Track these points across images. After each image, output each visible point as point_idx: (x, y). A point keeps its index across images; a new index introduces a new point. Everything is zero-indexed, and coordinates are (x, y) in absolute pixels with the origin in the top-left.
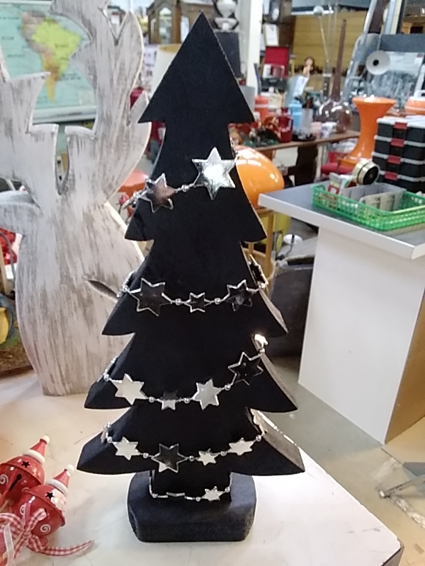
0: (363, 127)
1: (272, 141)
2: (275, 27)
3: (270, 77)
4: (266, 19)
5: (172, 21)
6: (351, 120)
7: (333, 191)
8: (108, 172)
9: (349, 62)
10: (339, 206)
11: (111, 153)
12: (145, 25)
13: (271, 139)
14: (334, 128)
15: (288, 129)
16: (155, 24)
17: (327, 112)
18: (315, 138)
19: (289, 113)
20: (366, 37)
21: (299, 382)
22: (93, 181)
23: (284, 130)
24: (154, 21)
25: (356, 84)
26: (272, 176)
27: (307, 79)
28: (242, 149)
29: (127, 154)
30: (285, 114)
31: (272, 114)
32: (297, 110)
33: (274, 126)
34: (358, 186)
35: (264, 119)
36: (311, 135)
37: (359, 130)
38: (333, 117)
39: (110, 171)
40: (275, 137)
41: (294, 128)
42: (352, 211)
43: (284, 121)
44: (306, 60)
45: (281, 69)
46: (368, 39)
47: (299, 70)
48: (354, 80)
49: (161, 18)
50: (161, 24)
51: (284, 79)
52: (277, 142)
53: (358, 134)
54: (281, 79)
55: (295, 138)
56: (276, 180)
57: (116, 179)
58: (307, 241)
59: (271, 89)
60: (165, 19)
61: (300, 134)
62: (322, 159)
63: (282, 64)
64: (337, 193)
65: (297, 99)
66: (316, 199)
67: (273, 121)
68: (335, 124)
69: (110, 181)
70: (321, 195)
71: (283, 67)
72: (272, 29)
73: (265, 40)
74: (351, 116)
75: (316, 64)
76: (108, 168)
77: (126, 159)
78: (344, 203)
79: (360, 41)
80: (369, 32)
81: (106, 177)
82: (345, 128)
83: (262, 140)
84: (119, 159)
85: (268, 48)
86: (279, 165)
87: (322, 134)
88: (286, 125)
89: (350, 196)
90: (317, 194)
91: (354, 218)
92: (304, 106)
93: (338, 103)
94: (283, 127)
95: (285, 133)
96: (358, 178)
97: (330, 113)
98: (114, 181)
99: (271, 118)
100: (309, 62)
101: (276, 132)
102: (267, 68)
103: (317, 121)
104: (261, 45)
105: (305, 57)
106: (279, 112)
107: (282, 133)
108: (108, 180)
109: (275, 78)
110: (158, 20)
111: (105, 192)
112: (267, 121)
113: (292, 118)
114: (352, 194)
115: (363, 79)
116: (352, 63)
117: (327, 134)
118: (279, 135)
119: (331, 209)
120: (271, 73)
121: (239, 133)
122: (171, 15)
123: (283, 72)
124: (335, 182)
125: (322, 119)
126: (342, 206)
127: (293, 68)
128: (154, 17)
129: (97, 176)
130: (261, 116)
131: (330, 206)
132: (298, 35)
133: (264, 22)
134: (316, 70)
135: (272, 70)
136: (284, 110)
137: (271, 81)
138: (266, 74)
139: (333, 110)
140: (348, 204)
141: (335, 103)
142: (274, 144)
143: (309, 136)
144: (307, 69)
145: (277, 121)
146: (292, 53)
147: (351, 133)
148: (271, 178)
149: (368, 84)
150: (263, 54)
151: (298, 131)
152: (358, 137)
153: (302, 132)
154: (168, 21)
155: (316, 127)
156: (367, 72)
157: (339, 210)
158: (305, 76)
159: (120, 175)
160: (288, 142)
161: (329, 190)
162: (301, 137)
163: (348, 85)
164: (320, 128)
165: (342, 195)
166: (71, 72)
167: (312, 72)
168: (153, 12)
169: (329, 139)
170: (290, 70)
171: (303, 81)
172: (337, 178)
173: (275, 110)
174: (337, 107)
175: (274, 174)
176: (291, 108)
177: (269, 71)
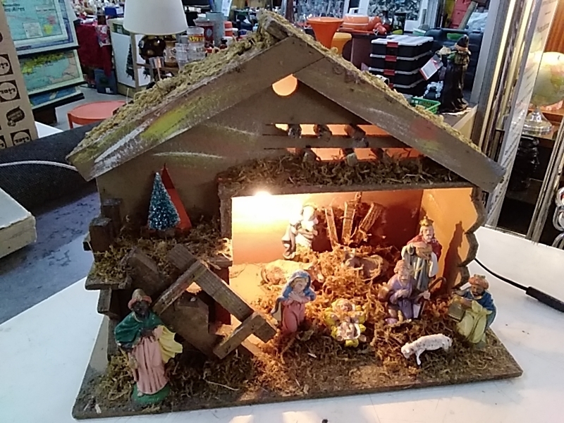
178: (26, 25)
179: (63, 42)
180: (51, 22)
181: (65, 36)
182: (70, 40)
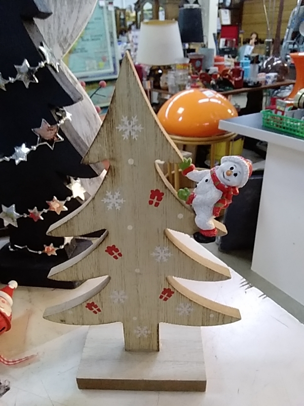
0: (298, 76)
1: (228, 88)
2: (228, 11)
3: (225, 47)
4: (221, 6)
5: (153, 14)
6: (289, 71)
7: (279, 114)
8: (62, 25)
9: (286, 30)
10: (285, 125)
11: (64, 4)
12: (133, 17)
13: (227, 86)
14: (275, 77)
15: (240, 78)
16: (140, 16)
17: (269, 66)
18: (261, 84)
19: (241, 66)
20: (299, 9)
21: (252, 269)
22: (48, 33)
23: (237, 79)
24: (139, 13)
25: (291, 46)
26: (229, 111)
27: (252, 48)
28: (205, 91)
29: (80, 7)
30: (238, 67)
31: (227, 68)
32: (246, 64)
33: (229, 76)
34: (299, 109)
35: (222, 71)
36: (258, 82)
37: (295, 79)
38: (274, 69)
39: (64, 23)
40: (230, 85)
41: (245, 78)
42: (295, 128)
43: (237, 72)
44: (252, 35)
45: (232, 41)
46: (301, 10)
47: (247, 42)
48: (290, 43)
49: (145, 12)
50: (145, 16)
51: (235, 49)
52: (231, 88)
53: (293, 81)
54: (233, 49)
55: (246, 84)
56: (232, 114)
57: (70, 31)
58: (255, 164)
59: (226, 56)
60: (147, 12)
61: (249, 82)
62: (266, 103)
63: (234, 38)
64: (283, 114)
65: (246, 56)
66: (265, 121)
67: (228, 73)
68: (276, 74)
69: (65, 34)
70: (269, 118)
71: (234, 40)
72: (226, 13)
73: (221, 21)
74: (289, 68)
75: (259, 37)
76: (62, 20)
77: (79, 12)
78: (288, 122)
79: (294, 12)
80: (302, 5)
81: (61, 30)
82: (283, 78)
83: (220, 88)
84: (72, 12)
85: (223, 26)
86: (234, 104)
87: (266, 82)
88: (239, 76)
89: (293, 117)
90: (266, 117)
91: (297, 134)
92: (252, 62)
93: (278, 59)
94: (236, 77)
95: (238, 81)
96: (298, 103)
97: (272, 66)
98: (69, 35)
99: (227, 71)
100: (254, 36)
101: (231, 81)
102: (222, 41)
103: (262, 72)
104: (218, 26)
105: (251, 33)
106: (233, 67)
107: (235, 81)
108: (63, 32)
109: (229, 48)
110: (142, 12)
111: (61, 45)
112: (224, 73)
113: (243, 70)
114: (295, 115)
115: (297, 42)
116: (287, 30)
117: (270, 82)
118: (233, 83)
119: (278, 128)
120: (226, 44)
121: (202, 82)
122: (152, 10)
123: (235, 43)
124: (281, 106)
125: (266, 71)
126: (287, 125)
127: (242, 40)
128: (139, 10)
129: (52, 29)
130: (219, 70)
131: (277, 126)
132: (246, 16)
133: (219, 8)
134: (259, 41)
135: (226, 42)
136: (237, 64)
137: (225, 50)
138: (222, 46)
139: (275, 64)
140: (292, 123)
141: (275, 59)
142: (229, 90)
143: (256, 83)
144: (253, 41)
145: (232, 73)
146: (241, 30)
147: (288, 81)
148: (228, 112)
149: (300, 46)
150: (219, 31)
151: (248, 79)
152: (294, 84)
153: (251, 80)
154: (150, 14)
155: (262, 77)
156: (300, 35)
157: (284, 128)
158: (251, 45)
159: (74, 29)
160: (241, 88)
161: (276, 113)
162: (250, 84)
163: (285, 47)
164: (264, 77)
165: (286, 115)
166: (80, 47)
167: (256, 43)
168: (139, 7)
169: (272, 85)
170: (240, 42)
171: (250, 49)
172: (282, 103)
173: (230, 66)
174: (277, 62)
175: (231, 110)
176: (242, 63)
177: (224, 43)
178: (87, 62)
179: (110, 74)
180: (104, 59)
181: (112, 70)
182: (115, 73)
